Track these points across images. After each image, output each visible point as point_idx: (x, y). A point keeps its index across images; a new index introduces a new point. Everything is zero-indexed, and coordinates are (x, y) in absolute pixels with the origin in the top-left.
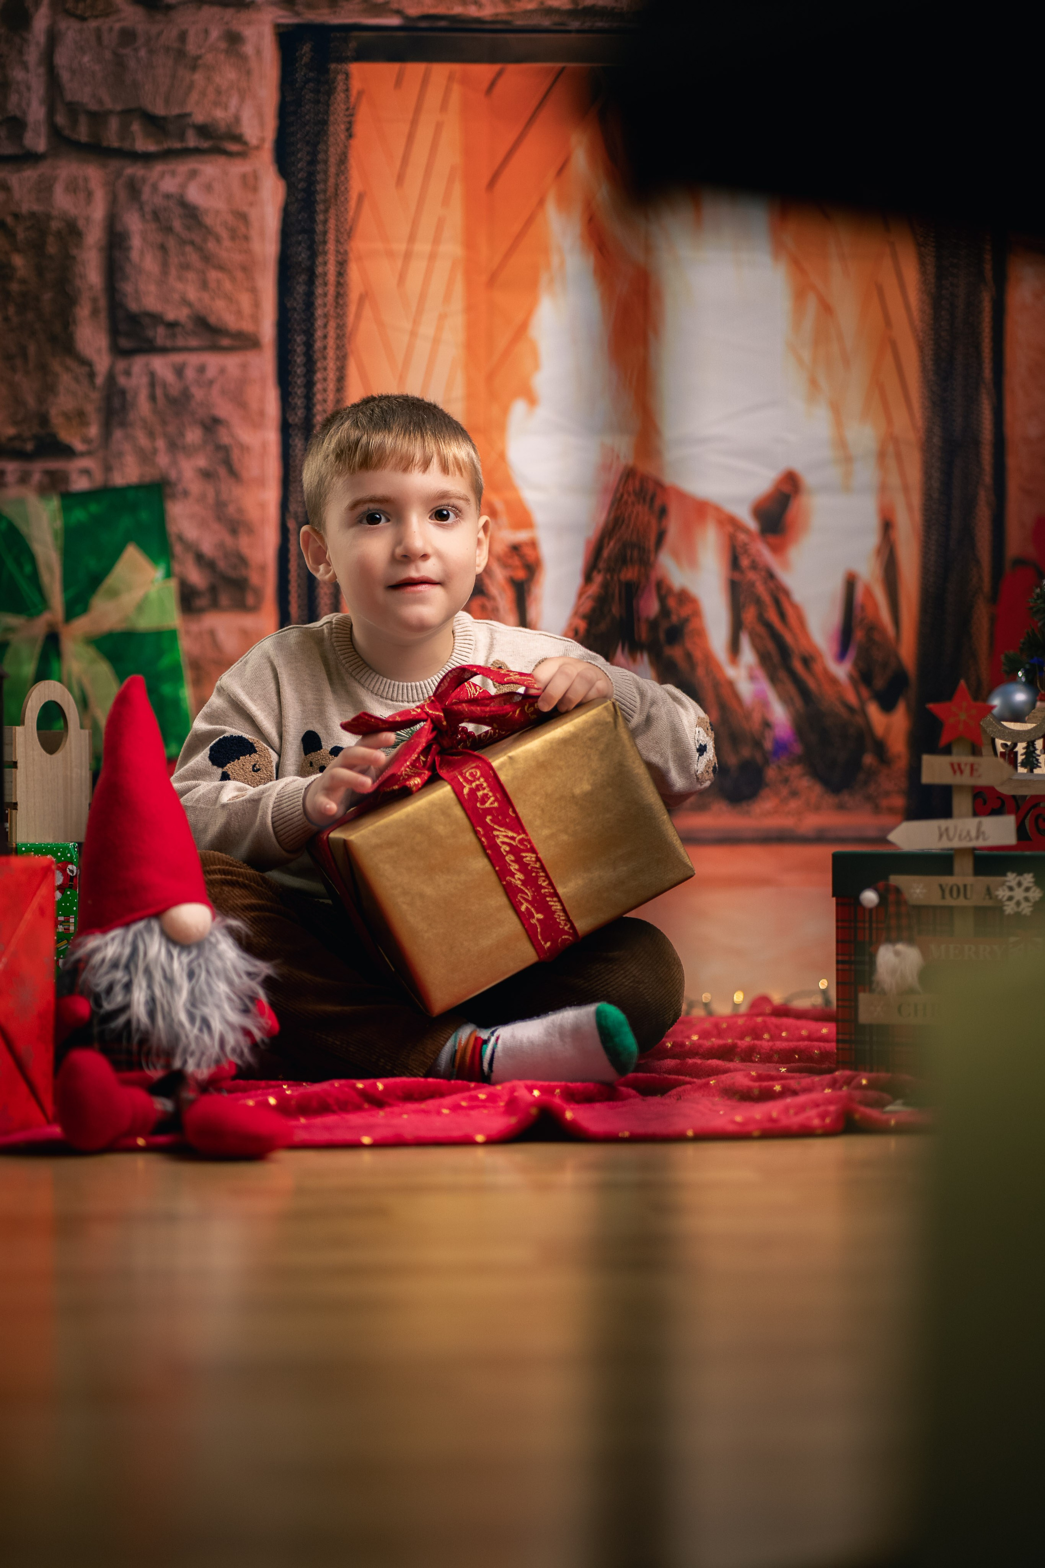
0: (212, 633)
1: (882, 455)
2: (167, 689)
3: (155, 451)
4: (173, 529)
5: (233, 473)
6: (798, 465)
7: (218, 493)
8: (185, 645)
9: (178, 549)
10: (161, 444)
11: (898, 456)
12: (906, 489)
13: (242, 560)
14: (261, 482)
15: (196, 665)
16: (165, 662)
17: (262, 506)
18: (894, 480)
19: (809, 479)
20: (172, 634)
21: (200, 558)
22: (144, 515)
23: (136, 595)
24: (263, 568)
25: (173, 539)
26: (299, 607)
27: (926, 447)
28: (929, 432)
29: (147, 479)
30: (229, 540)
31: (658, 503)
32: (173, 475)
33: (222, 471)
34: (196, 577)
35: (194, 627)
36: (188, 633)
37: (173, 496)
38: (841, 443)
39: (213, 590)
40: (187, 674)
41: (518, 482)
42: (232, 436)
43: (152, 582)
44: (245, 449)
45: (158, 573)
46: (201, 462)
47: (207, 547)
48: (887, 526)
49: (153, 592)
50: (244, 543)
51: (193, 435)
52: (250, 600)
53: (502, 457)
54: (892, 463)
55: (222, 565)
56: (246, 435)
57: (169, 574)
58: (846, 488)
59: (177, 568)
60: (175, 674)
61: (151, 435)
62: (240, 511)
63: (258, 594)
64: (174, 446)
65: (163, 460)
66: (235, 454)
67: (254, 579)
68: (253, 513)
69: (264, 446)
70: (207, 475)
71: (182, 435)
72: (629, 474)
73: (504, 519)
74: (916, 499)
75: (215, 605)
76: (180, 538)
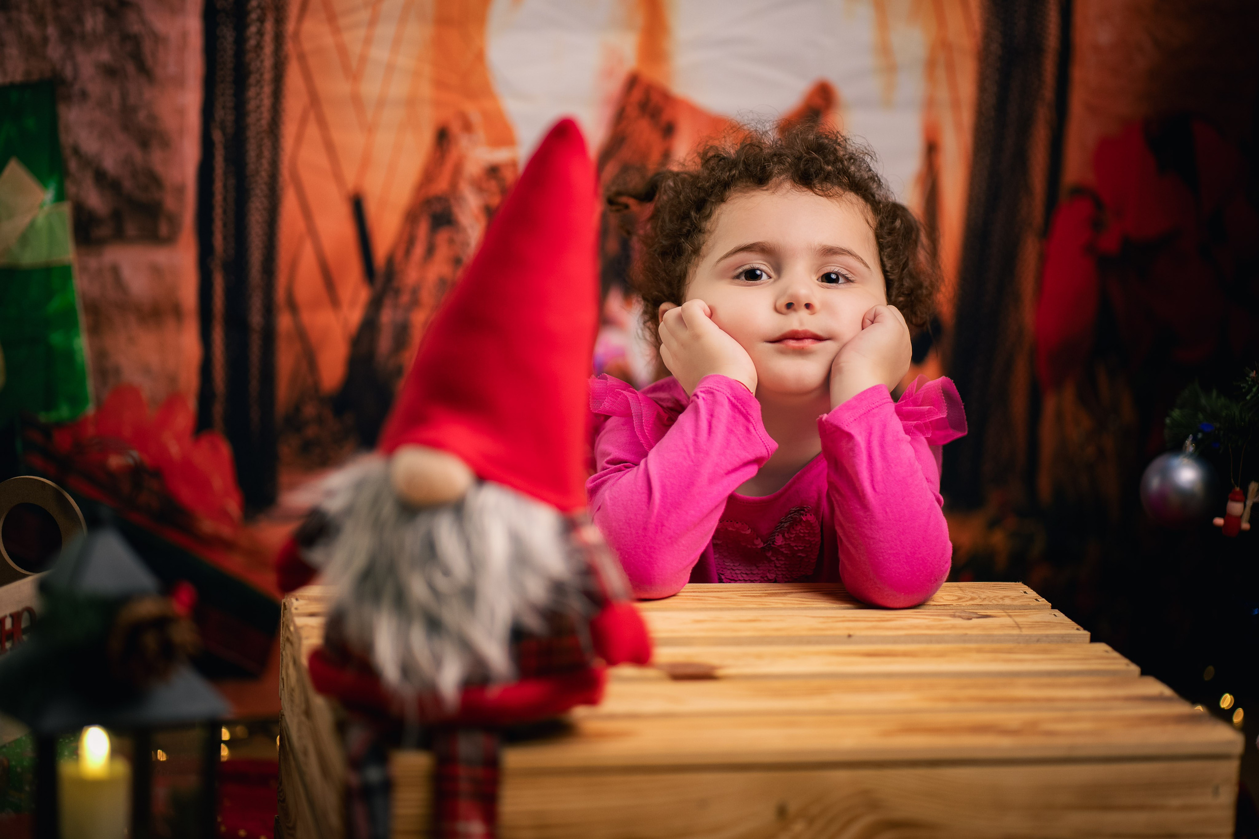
0: (115, 271)
1: (931, 65)
2: (56, 338)
3: (45, 40)
4: (66, 140)
5: (145, 71)
6: (834, 76)
7: (124, 97)
8: (80, 284)
9: (73, 165)
10: (52, 31)
11: (950, 68)
12: (956, 104)
13: (154, 180)
14: (179, 82)
15: (94, 309)
16: (55, 305)
17: (181, 112)
18: (943, 94)
19: (844, 91)
20: (65, 271)
21: (101, 177)
22: (30, 123)
23: (21, 222)
24: (180, 190)
25: (68, 152)
26: (225, 238)
27: (983, 56)
28: (987, 37)
29: (35, 77)
30: (138, 155)
31: (665, 117)
32: (68, 72)
33: (131, 68)
34: (95, 200)
35: (93, 263)
36: (84, 269)
37: (68, 99)
38: (884, 50)
39: (117, 216)
40: (82, 320)
41: (499, 87)
42: (143, 22)
43: (41, 206)
44: (158, 39)
45: (48, 196)
46: (104, 56)
47: (110, 163)
48: (932, 149)
49: (41, 219)
50: (157, 158)
51: (94, 21)
52: (164, 229)
53: (480, 57)
54: (941, 73)
55: (128, 185)
56: (160, 23)
57: (60, 197)
58: (887, 103)
59: (71, 189)
60: (67, 320)
61: (41, 20)
62: (153, 118)
63: (174, 222)
64: (68, 35)
65: (55, 52)
66: (147, 46)
67: (170, 203)
68: (169, 122)
69: (184, 35)
70: (110, 72)
71: (80, 20)
72: (633, 81)
73: (481, 134)
74: (967, 117)
75: (119, 236)
76: (76, 151)
